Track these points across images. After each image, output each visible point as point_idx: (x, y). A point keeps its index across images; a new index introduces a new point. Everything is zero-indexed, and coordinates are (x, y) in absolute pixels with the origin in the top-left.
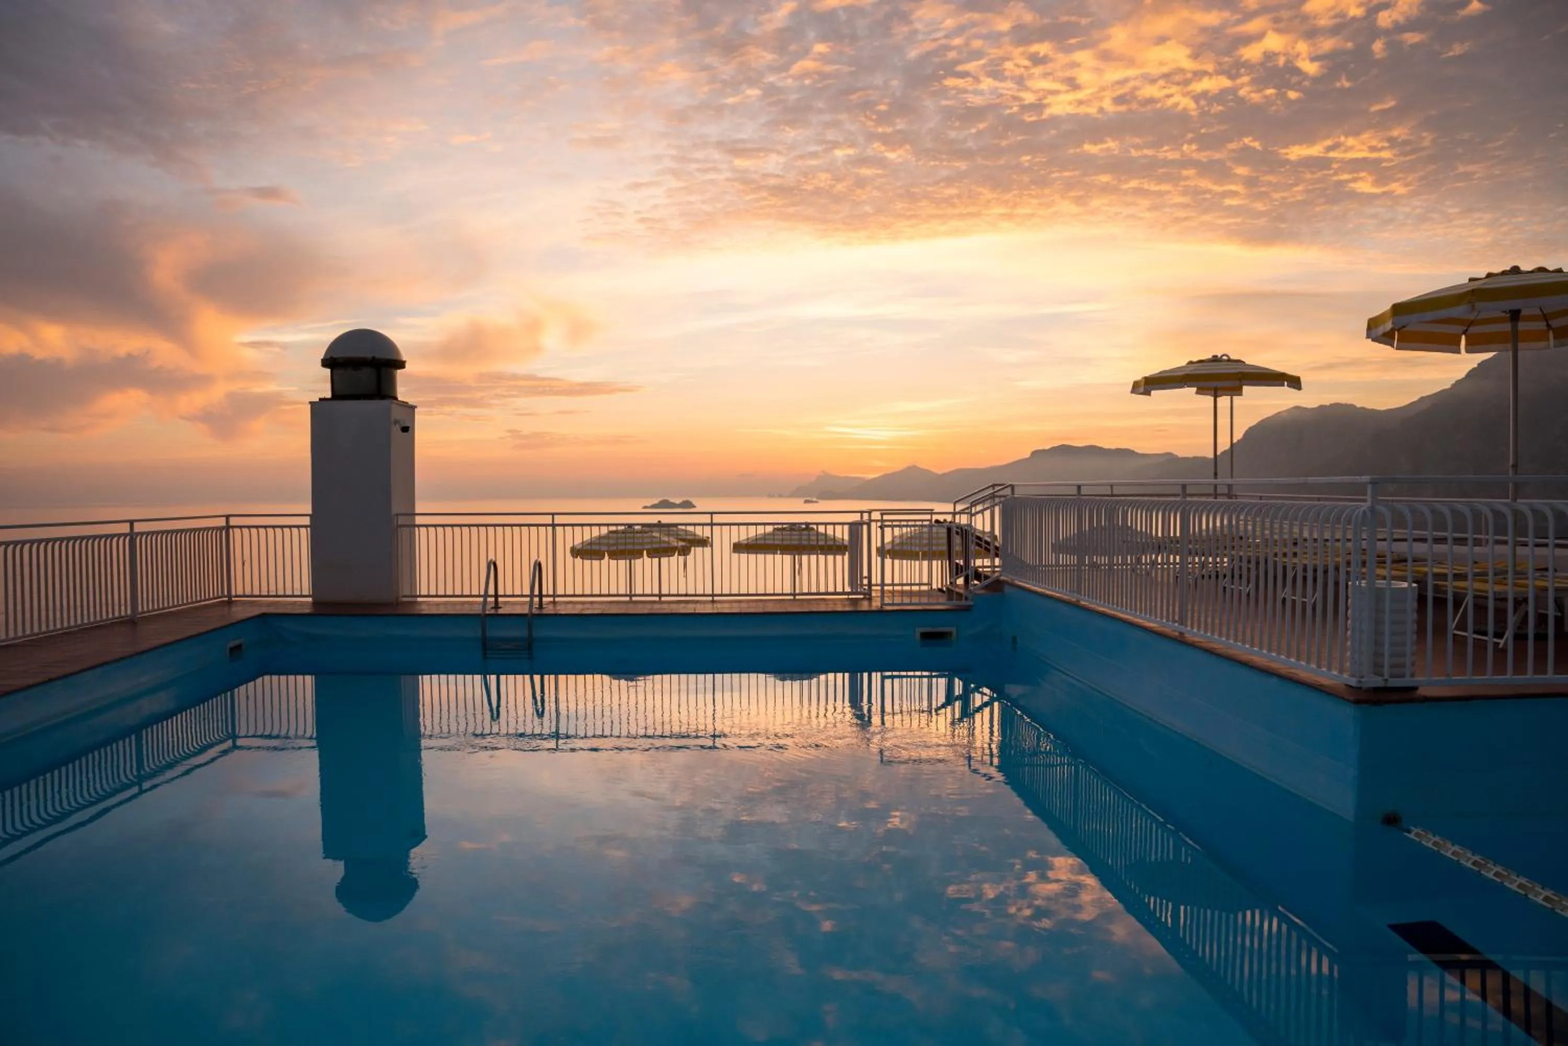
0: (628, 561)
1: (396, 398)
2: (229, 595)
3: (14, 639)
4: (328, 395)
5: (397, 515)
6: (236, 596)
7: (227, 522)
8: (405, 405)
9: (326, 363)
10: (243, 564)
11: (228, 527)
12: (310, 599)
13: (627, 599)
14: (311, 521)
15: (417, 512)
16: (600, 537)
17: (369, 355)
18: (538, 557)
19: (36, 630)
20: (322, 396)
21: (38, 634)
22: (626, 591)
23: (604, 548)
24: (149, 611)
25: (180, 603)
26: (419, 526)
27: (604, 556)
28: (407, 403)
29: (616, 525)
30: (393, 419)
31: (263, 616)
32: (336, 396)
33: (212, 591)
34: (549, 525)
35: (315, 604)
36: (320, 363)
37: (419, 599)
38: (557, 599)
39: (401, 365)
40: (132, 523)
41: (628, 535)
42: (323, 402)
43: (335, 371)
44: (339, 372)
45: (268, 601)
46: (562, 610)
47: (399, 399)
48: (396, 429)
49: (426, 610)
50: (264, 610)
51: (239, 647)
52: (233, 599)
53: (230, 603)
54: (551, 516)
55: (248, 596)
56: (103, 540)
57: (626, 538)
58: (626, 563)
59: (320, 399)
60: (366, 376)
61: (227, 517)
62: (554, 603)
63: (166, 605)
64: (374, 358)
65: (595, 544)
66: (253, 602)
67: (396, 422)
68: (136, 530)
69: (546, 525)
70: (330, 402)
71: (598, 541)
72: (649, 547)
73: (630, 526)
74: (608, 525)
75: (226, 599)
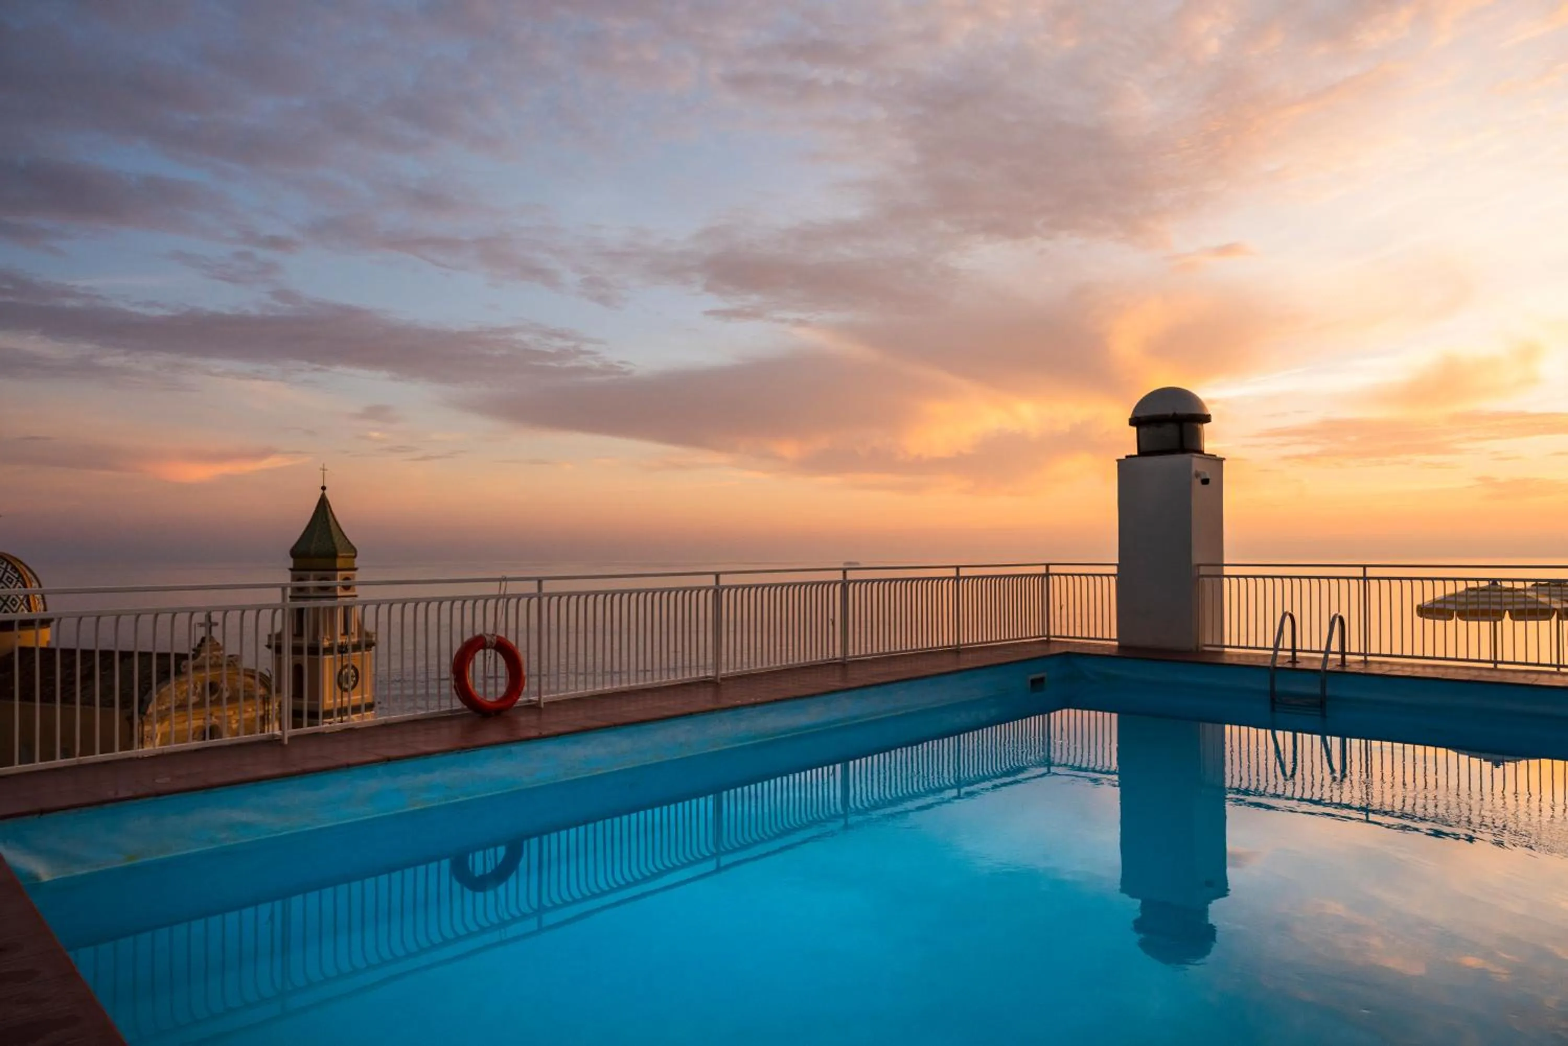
0: (1492, 623)
1: (1202, 452)
2: (1048, 636)
3: (864, 656)
4: (1135, 453)
5: (1199, 565)
6: (1055, 636)
7: (1047, 569)
8: (1212, 457)
9: (1134, 421)
10: (1061, 608)
11: (1047, 575)
12: (1116, 643)
13: (1492, 666)
14: (1119, 570)
15: (1225, 562)
16: (1456, 595)
17: (1170, 412)
18: (1339, 611)
19: (881, 650)
20: (1128, 454)
21: (882, 654)
22: (1491, 657)
23: (1451, 607)
24: (973, 644)
25: (1003, 638)
26: (1229, 577)
27: (1453, 616)
28: (1215, 456)
29: (1477, 580)
30: (1193, 471)
31: (1067, 654)
32: (1142, 453)
33: (1032, 631)
34: (1360, 578)
35: (1120, 647)
36: (1128, 422)
37: (1227, 650)
38: (1369, 658)
39: (1207, 419)
40: (958, 568)
41: (1492, 593)
42: (1129, 459)
43: (1141, 430)
44: (1144, 430)
45: (1079, 642)
46: (1375, 670)
47: (1205, 452)
48: (1197, 482)
49: (1227, 660)
50: (1070, 650)
51: (1042, 680)
52: (1052, 639)
53: (1048, 642)
54: (1362, 569)
55: (1064, 637)
56: (936, 581)
57: (1489, 596)
58: (1490, 624)
59: (1127, 457)
60: (1170, 431)
61: (1047, 565)
62: (1366, 662)
63: (989, 639)
64: (1175, 415)
65: (1450, 602)
66: (1068, 642)
67: (1197, 475)
68: (961, 574)
69: (1358, 578)
70: (1138, 458)
71: (1453, 599)
72: (1510, 607)
73: (1494, 581)
74: (1466, 580)
75: (1045, 638)
